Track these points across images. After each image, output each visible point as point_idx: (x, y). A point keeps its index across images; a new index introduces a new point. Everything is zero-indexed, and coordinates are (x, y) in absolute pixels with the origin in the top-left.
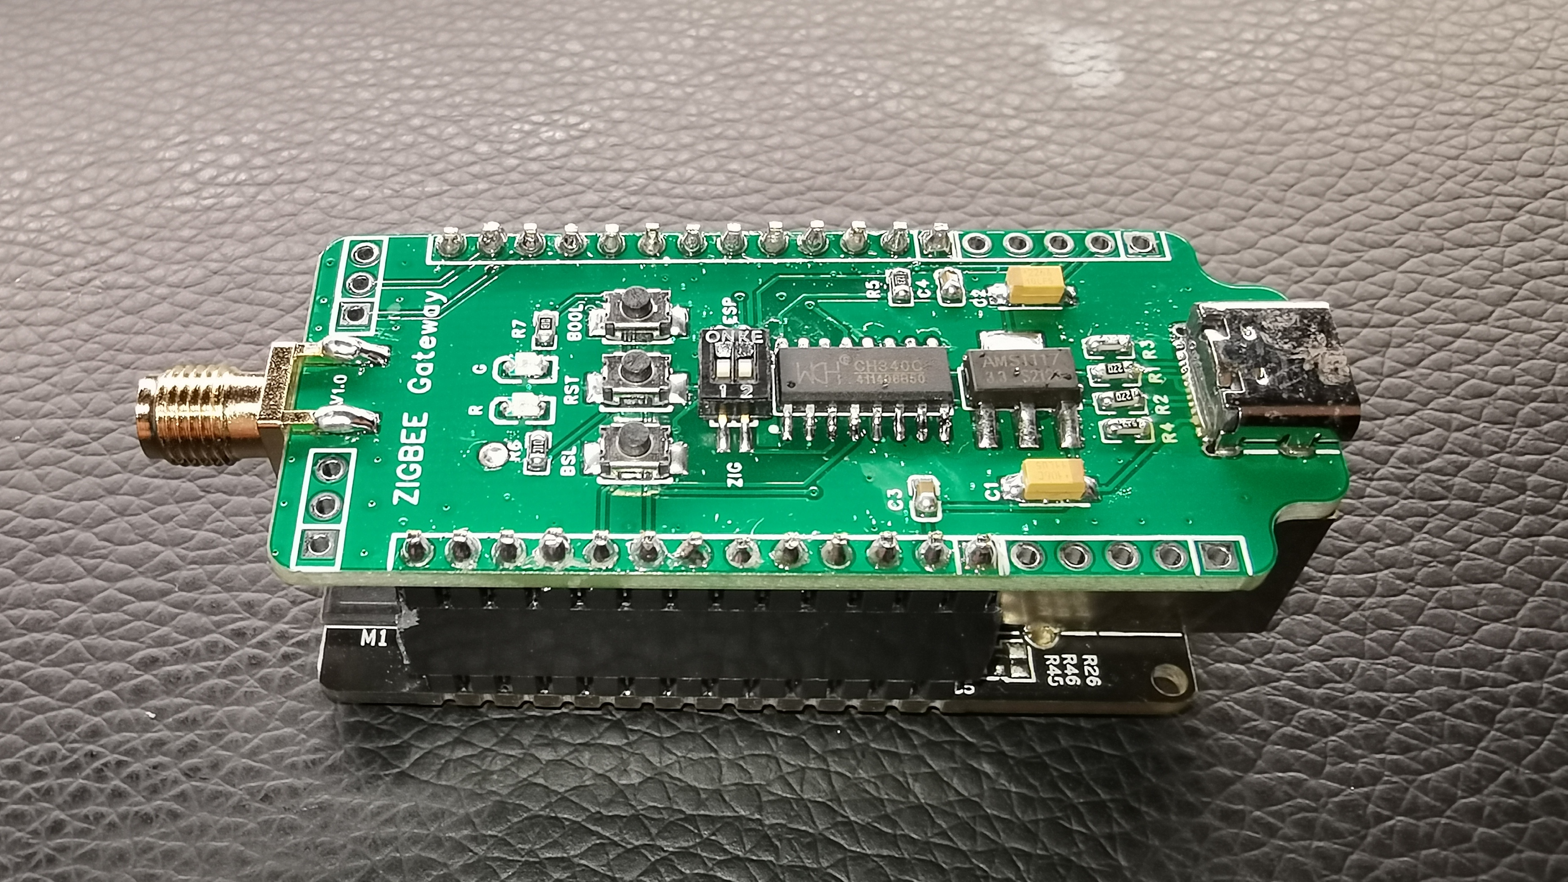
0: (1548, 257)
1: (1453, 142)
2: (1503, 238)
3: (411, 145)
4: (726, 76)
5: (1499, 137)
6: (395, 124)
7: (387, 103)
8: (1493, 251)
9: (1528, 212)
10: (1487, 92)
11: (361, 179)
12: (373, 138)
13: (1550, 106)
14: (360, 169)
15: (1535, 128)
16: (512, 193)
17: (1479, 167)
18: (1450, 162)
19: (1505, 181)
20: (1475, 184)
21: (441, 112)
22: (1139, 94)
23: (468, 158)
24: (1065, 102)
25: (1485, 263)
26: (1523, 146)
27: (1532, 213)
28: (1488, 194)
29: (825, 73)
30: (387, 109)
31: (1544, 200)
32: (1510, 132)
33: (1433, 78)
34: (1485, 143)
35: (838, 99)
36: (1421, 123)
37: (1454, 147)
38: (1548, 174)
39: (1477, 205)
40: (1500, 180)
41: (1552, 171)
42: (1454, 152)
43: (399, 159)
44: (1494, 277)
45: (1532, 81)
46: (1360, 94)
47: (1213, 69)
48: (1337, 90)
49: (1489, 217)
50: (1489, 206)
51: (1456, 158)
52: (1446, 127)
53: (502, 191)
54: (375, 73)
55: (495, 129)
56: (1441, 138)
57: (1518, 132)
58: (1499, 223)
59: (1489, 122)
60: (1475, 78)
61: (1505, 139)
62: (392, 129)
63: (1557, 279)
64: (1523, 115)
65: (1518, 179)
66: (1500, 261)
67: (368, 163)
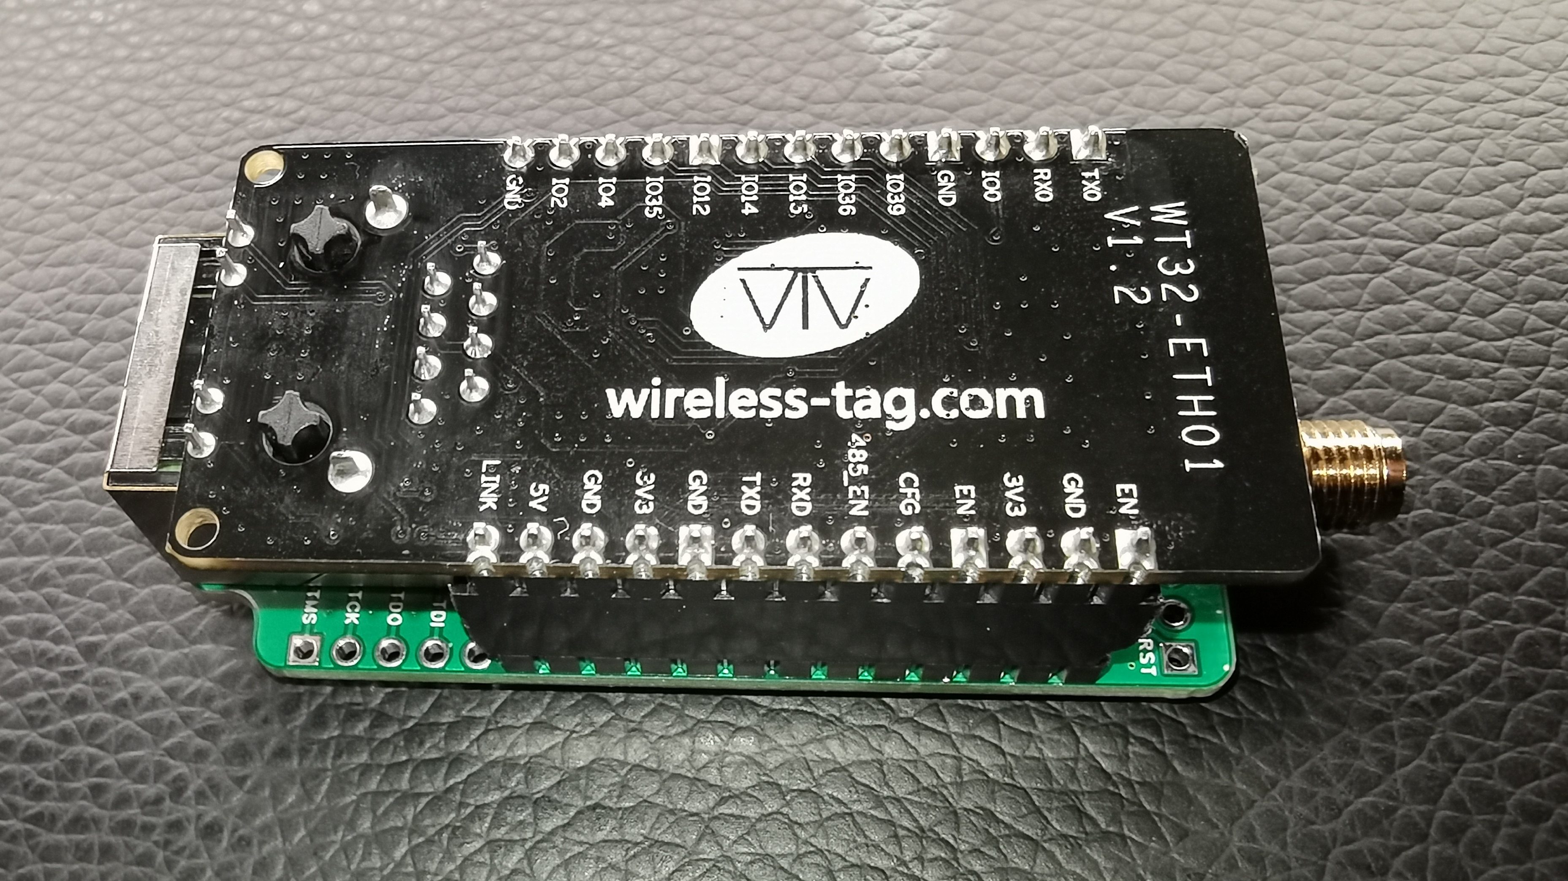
0: (1414, 328)
1: (1338, 158)
2: (1366, 297)
3: (108, 137)
4: (474, 49)
5: (1401, 151)
6: (97, 109)
7: (93, 81)
8: (1349, 315)
9: (1408, 262)
10: (1403, 84)
11: (47, 180)
12: (70, 126)
13: (1480, 108)
14: (46, 166)
15: (1449, 140)
16: (201, 203)
17: (1362, 195)
18: (1327, 187)
19: (1390, 214)
20: (1352, 219)
21: (148, 94)
22: (960, 79)
23: (164, 153)
24: (866, 89)
25: (1333, 332)
26: (1426, 165)
27: (1413, 263)
28: (1363, 235)
29: (589, 46)
30: (92, 89)
31: (1433, 246)
32: (1417, 145)
33: (1339, 64)
34: (1380, 160)
35: (596, 82)
36: (1305, 129)
37: (1338, 165)
38: (1448, 208)
39: (1343, 250)
40: (1385, 215)
41: (1456, 202)
42: (1337, 171)
43: (91, 154)
44: (1340, 353)
45: (1468, 70)
46: (1239, 86)
47: (1061, 44)
48: (1210, 77)
49: (1357, 266)
50: (1358, 251)
51: (1336, 181)
52: (1335, 136)
53: (191, 198)
54: (91, 40)
55: (200, 117)
56: (1325, 151)
57: (1427, 144)
58: (1365, 276)
59: (1394, 129)
60: (1391, 66)
61: (1407, 154)
62: (92, 115)
63: (1417, 358)
64: (1440, 121)
65: (1408, 213)
66: (1352, 331)
67: (57, 160)
